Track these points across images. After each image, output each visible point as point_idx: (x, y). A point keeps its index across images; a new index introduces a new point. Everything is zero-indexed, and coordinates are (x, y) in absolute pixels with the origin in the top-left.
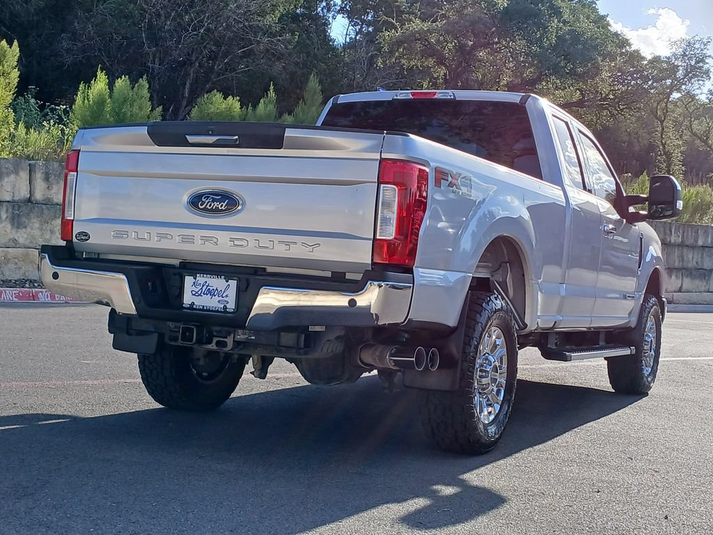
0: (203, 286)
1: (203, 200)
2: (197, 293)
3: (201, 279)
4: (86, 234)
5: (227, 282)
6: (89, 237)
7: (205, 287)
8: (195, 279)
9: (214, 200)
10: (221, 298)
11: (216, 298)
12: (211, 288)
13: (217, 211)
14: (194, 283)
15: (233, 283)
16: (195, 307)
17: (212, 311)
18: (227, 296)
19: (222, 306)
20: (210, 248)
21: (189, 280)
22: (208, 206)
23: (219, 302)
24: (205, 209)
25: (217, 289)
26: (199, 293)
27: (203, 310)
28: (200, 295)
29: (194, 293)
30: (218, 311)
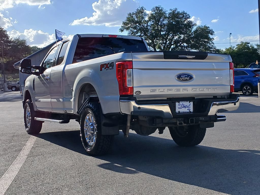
0: (182, 105)
1: (182, 77)
2: (180, 108)
3: (181, 103)
4: (140, 92)
5: (189, 103)
6: (141, 93)
7: (183, 105)
8: (179, 103)
9: (185, 77)
10: (188, 108)
11: (187, 109)
12: (185, 106)
13: (187, 80)
14: (179, 105)
15: (192, 103)
16: (180, 112)
17: (186, 113)
18: (190, 107)
19: (189, 111)
20: (185, 92)
21: (177, 104)
22: (184, 79)
23: (188, 109)
24: (183, 80)
25: (187, 106)
26: (181, 107)
27: (183, 113)
28: (181, 108)
29: (179, 108)
30: (188, 113)
